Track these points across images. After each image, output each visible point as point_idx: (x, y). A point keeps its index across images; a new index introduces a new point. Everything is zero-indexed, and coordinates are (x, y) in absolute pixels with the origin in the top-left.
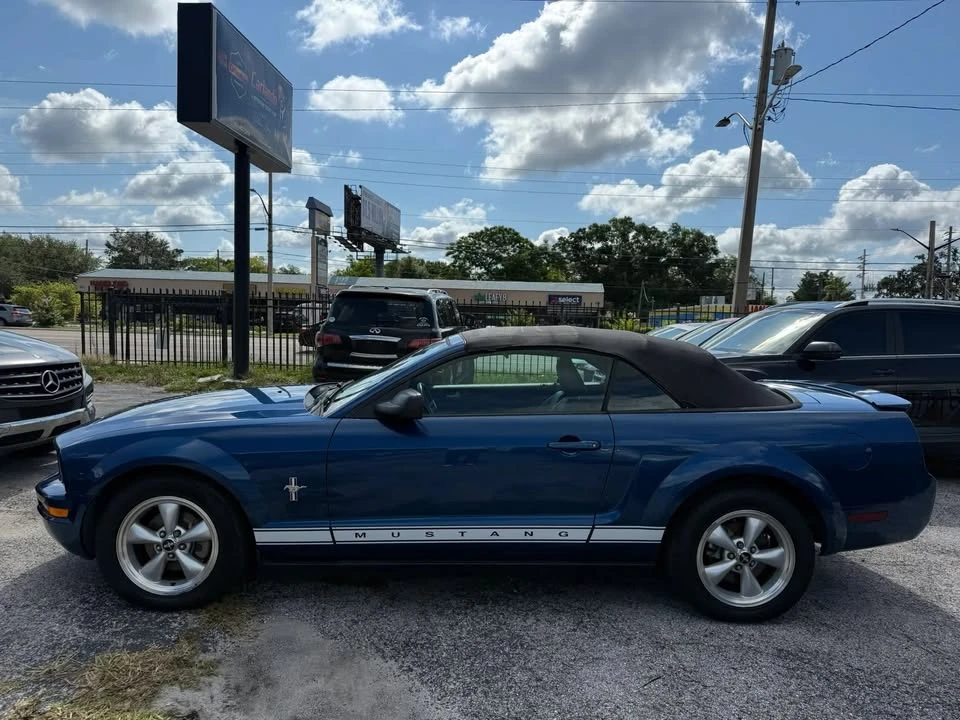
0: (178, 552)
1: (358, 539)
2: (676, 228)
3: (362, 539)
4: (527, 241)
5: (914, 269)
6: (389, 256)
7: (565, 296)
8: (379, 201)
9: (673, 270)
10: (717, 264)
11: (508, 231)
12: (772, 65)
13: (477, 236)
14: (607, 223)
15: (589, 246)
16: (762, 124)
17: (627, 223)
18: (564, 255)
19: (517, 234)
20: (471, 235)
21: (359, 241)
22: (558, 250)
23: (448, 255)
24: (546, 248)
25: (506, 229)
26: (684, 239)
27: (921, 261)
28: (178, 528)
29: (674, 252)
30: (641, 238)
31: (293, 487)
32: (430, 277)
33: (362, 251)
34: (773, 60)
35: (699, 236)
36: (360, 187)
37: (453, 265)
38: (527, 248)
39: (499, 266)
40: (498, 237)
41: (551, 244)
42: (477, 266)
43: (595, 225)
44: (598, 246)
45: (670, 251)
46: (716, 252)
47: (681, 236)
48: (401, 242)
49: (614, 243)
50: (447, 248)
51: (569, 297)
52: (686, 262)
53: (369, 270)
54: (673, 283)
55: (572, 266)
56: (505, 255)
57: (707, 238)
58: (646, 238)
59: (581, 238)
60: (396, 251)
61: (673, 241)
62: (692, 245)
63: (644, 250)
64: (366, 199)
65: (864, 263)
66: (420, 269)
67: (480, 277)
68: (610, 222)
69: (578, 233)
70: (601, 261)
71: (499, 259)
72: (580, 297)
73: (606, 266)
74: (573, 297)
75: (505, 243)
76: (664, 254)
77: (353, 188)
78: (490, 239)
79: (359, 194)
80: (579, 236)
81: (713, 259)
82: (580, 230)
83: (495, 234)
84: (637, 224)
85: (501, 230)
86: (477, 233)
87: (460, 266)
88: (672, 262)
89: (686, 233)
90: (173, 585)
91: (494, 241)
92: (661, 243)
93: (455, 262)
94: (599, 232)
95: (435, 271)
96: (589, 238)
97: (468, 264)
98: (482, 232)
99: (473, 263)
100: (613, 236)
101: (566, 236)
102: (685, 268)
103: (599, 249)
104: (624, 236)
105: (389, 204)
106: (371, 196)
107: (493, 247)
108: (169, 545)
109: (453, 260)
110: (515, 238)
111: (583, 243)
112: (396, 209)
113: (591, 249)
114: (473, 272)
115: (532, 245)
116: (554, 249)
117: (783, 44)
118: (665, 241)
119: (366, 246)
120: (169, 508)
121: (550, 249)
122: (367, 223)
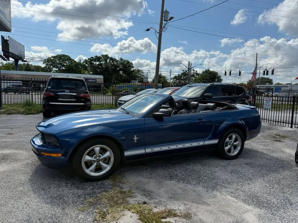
0: (100, 162)
1: (152, 151)
2: (121, 59)
3: (153, 151)
4: (73, 60)
5: (182, 74)
6: (20, 62)
7: (91, 79)
8: (16, 42)
9: (121, 72)
10: (133, 71)
11: (67, 56)
12: (164, 15)
13: (54, 57)
14: (100, 56)
15: (95, 63)
16: (161, 32)
17: (106, 57)
18: (87, 65)
19: (70, 57)
20: (52, 57)
21: (8, 57)
22: (84, 63)
23: (44, 63)
24: (80, 63)
25: (66, 55)
26: (124, 63)
27: (183, 72)
28: (100, 155)
29: (121, 67)
30: (111, 61)
31: (135, 138)
32: (36, 71)
33: (9, 61)
34: (164, 14)
35: (128, 62)
36: (8, 36)
37: (45, 67)
38: (74, 62)
39: (63, 68)
40: (63, 58)
41: (82, 62)
42: (55, 68)
43: (97, 56)
44: (97, 63)
45: (120, 66)
46: (133, 67)
47: (123, 62)
48: (25, 57)
49: (103, 62)
50: (43, 61)
51: (92, 79)
52: (125, 70)
53: (10, 68)
54: (121, 76)
55: (89, 69)
56: (65, 64)
57: (130, 63)
58: (113, 62)
59: (92, 60)
60: (23, 61)
61: (121, 63)
62: (127, 65)
63: (112, 65)
64: (11, 41)
65: (171, 72)
66: (32, 68)
67: (57, 71)
68: (101, 55)
69: (91, 58)
70: (99, 68)
71: (64, 66)
72: (96, 80)
73: (101, 70)
74: (93, 79)
75: (66, 60)
76: (118, 67)
77: (5, 37)
78: (59, 59)
79: (8, 39)
80: (91, 60)
81: (132, 69)
82: (92, 57)
83: (62, 57)
84: (110, 57)
85: (64, 56)
86: (55, 56)
87: (49, 68)
88: (121, 69)
89: (124, 61)
90: (99, 172)
91: (61, 59)
92: (117, 64)
93: (47, 66)
94: (98, 59)
95: (38, 69)
96: (95, 60)
97: (52, 67)
98: (57, 56)
99: (54, 67)
100: (102, 60)
101: (87, 59)
102: (124, 72)
103: (98, 64)
104: (106, 60)
105: (20, 44)
106: (13, 40)
107: (61, 61)
108: (98, 160)
109: (46, 65)
110: (69, 59)
111: (93, 62)
112: (23, 46)
113: (95, 64)
114: (54, 70)
115: (75, 61)
116: (83, 63)
117: (166, 10)
118: (118, 63)
119: (11, 59)
120: (97, 149)
121: (82, 63)
122: (11, 50)
